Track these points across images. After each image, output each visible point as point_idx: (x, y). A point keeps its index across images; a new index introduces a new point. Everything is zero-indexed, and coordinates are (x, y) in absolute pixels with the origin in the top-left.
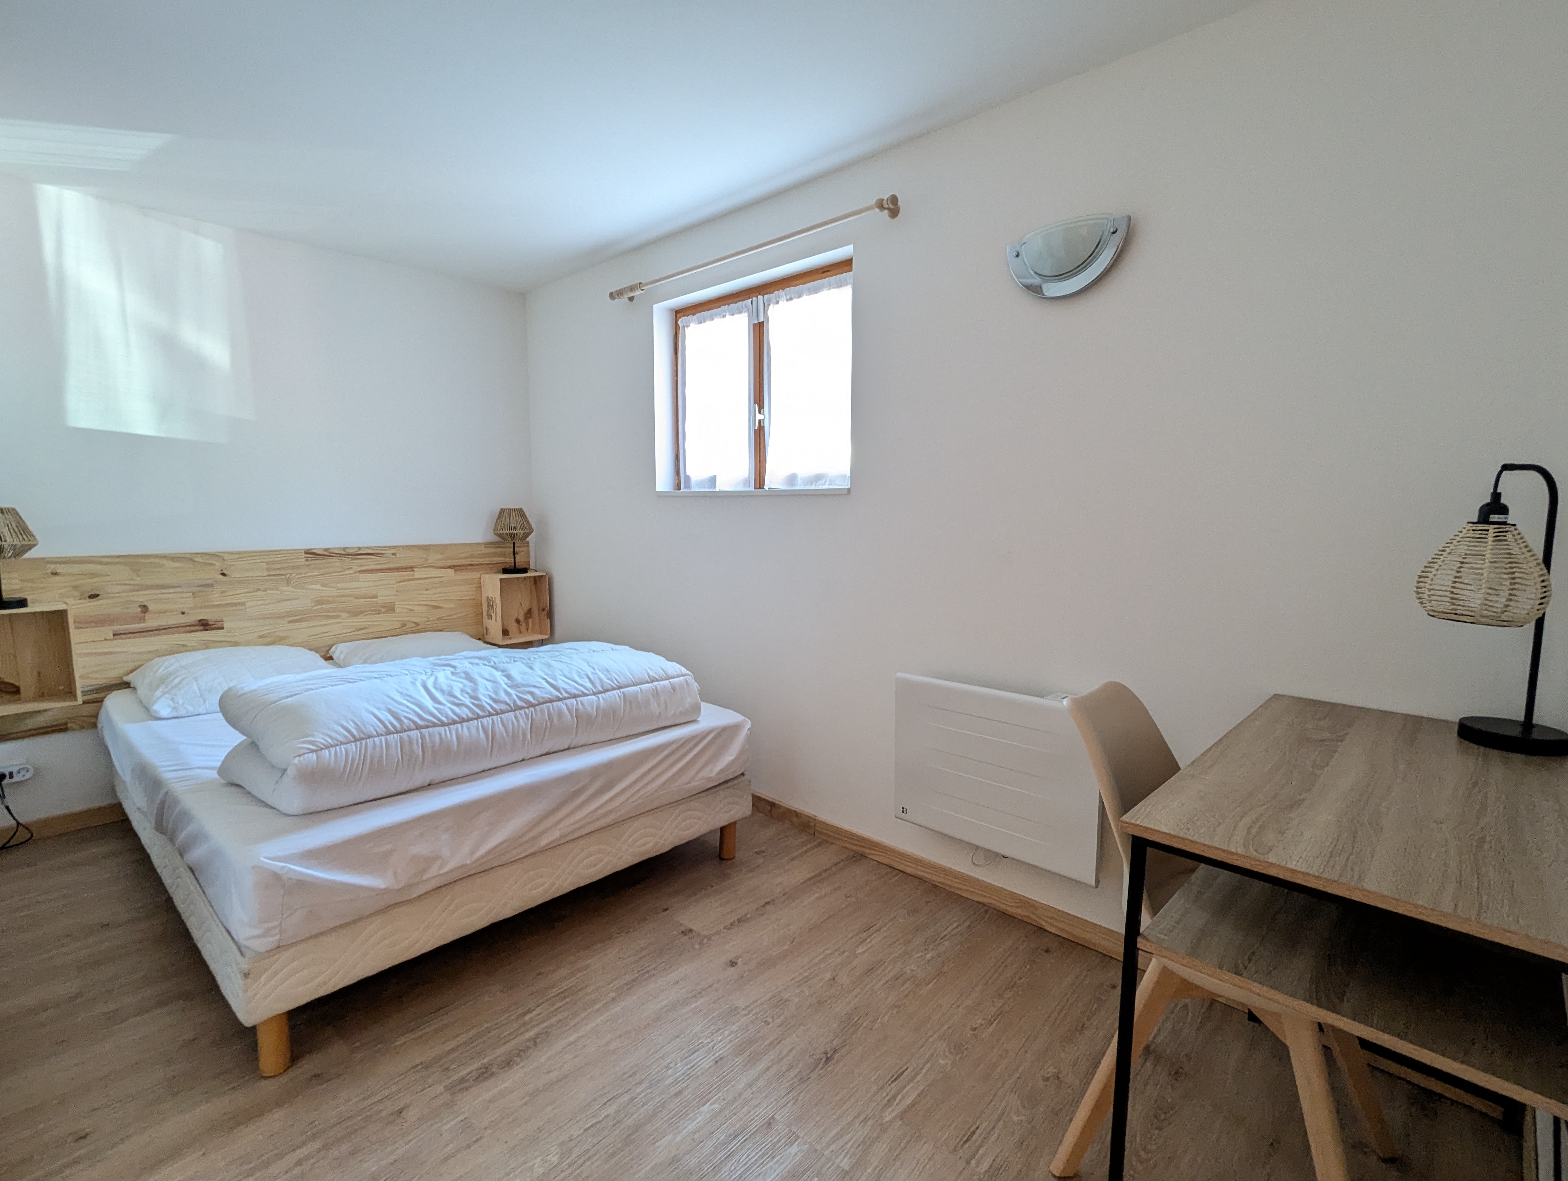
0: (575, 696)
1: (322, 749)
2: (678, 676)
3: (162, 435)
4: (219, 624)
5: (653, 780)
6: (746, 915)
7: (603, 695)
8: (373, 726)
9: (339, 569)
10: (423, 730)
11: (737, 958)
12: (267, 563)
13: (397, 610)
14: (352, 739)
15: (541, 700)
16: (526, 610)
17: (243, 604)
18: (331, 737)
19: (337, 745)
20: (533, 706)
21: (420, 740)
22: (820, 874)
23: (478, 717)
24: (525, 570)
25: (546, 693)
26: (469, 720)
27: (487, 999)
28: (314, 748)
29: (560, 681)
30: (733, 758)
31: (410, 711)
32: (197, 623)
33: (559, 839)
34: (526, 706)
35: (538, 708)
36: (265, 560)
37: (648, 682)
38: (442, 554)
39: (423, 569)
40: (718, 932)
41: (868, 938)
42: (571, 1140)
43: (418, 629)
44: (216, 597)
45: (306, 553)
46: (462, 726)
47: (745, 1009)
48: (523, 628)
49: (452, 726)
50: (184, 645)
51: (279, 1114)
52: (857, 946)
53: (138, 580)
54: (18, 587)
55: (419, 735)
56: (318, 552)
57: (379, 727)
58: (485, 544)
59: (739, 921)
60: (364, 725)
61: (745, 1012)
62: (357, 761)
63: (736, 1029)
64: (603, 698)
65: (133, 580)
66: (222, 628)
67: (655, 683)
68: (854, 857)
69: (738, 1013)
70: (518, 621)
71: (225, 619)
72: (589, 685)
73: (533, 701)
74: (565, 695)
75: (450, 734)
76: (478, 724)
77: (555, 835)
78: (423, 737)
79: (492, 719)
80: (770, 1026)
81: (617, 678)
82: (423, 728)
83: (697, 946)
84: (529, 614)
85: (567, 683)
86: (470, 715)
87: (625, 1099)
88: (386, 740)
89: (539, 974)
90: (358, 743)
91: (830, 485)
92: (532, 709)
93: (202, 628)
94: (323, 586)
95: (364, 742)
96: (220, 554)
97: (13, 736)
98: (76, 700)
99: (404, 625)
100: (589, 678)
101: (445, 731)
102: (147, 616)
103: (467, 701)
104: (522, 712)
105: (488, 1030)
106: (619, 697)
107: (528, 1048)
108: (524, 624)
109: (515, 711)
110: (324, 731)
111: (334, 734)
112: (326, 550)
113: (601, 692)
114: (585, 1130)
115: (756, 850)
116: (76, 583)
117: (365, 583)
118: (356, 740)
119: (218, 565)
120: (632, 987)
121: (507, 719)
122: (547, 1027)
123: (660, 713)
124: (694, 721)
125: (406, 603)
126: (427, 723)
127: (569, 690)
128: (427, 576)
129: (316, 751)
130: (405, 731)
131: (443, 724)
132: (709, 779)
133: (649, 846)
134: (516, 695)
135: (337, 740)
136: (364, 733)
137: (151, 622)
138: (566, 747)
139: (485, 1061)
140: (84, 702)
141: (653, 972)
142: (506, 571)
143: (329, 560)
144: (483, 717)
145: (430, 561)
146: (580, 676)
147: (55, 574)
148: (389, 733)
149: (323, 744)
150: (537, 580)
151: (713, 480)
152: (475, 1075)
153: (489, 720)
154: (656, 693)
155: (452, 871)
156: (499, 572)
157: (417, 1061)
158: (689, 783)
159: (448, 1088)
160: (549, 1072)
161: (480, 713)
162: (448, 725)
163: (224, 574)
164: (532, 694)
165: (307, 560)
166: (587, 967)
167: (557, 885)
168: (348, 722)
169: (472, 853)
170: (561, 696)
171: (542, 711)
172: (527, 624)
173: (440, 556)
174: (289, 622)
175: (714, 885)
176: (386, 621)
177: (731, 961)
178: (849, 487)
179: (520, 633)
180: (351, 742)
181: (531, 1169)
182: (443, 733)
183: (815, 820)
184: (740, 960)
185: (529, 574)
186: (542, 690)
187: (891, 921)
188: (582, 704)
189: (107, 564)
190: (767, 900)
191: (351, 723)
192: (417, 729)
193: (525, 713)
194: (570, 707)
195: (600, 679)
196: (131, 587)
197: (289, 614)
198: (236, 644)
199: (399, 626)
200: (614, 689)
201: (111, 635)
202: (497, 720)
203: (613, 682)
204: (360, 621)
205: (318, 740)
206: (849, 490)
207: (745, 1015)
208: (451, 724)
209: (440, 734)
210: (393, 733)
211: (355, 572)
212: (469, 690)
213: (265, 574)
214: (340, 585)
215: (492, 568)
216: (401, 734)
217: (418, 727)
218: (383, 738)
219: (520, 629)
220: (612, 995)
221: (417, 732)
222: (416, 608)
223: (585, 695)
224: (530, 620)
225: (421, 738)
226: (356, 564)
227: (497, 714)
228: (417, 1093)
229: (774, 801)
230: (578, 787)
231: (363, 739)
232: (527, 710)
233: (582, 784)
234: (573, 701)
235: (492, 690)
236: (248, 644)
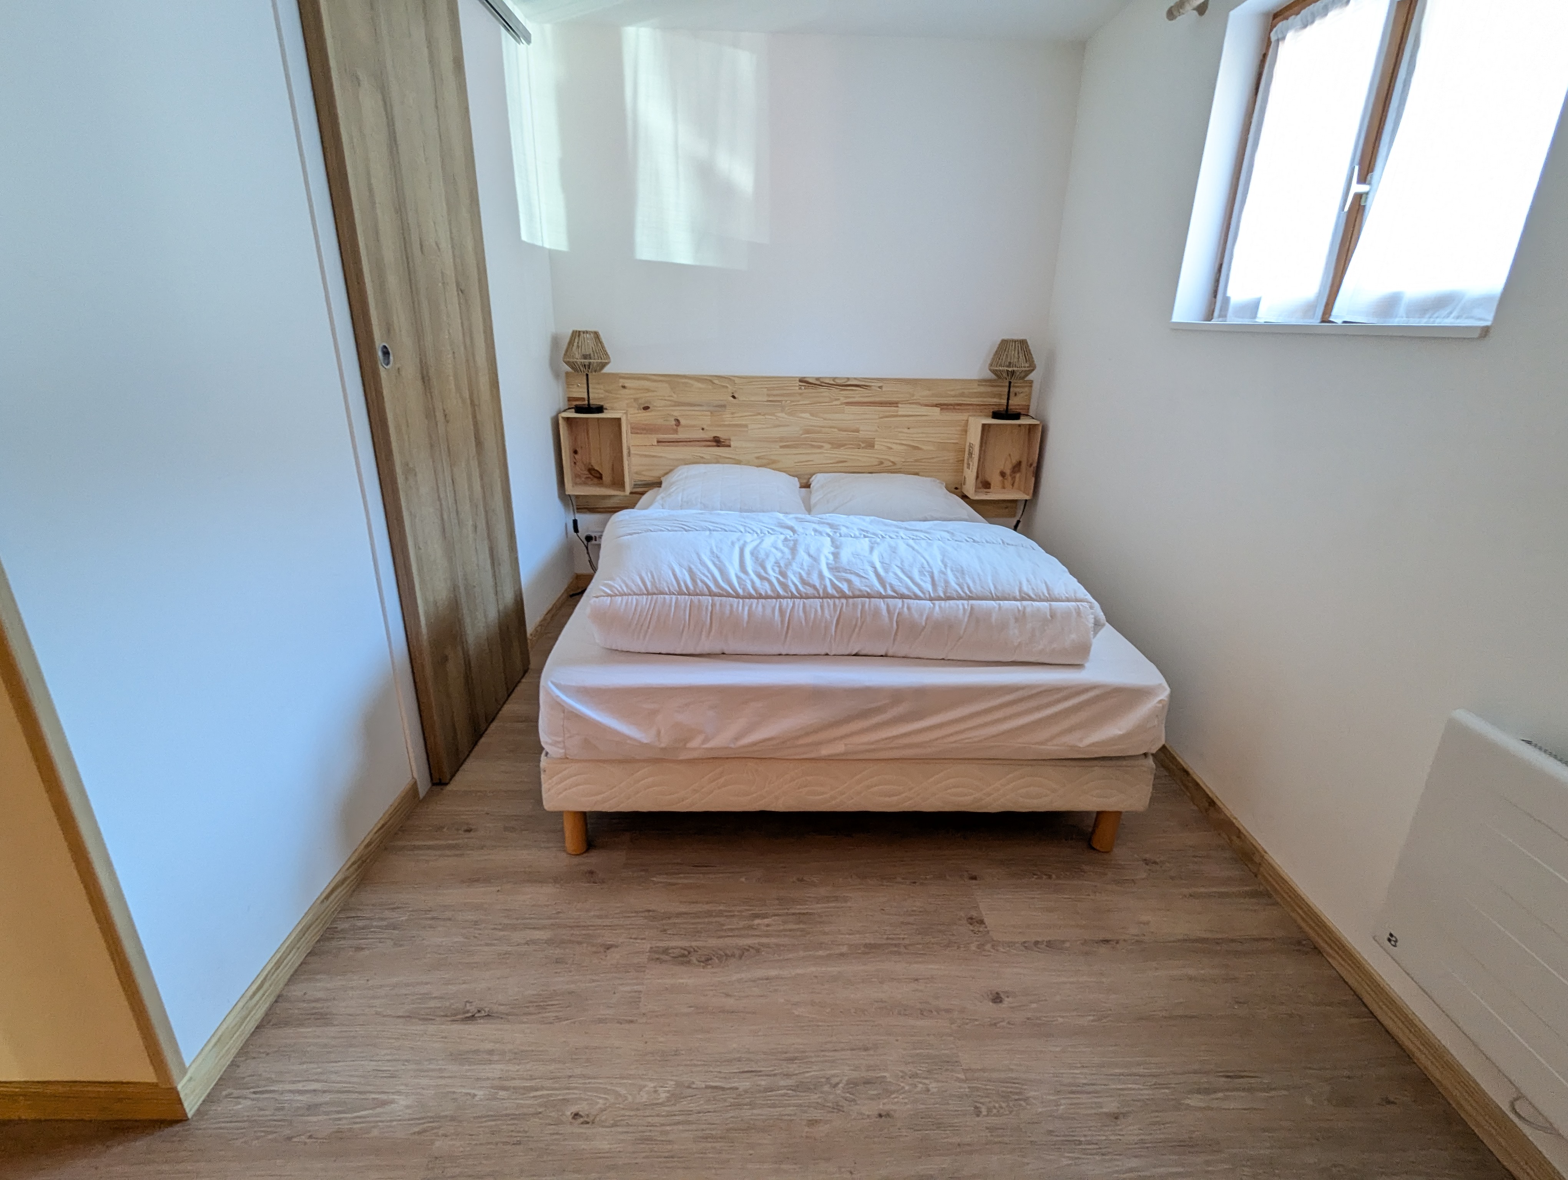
0: (902, 597)
1: (616, 595)
2: (1068, 600)
3: (698, 263)
4: (727, 443)
5: (985, 725)
6: (1063, 942)
7: (943, 603)
8: (667, 583)
9: (827, 400)
10: (716, 598)
11: (1008, 994)
12: (769, 389)
13: (876, 447)
14: (645, 592)
15: (857, 593)
16: (1014, 461)
17: (746, 426)
18: (627, 586)
19: (630, 595)
20: (846, 597)
21: (710, 608)
22: (1217, 942)
23: (778, 597)
24: (1017, 416)
25: (866, 586)
26: (767, 597)
27: (743, 880)
28: (609, 592)
29: (891, 574)
30: (1121, 733)
31: (709, 575)
32: (712, 439)
33: (843, 754)
34: (837, 595)
35: (851, 600)
36: (767, 386)
37: (1015, 599)
38: (929, 390)
39: (908, 405)
40: (1011, 944)
41: (1222, 1091)
42: (689, 1087)
43: (894, 469)
44: (727, 417)
45: (801, 381)
46: (758, 603)
47: (965, 1071)
48: (1008, 483)
49: (747, 600)
50: (702, 458)
51: (549, 890)
52: (1191, 1092)
53: (675, 397)
54: (602, 396)
55: (711, 601)
56: (811, 381)
57: (673, 585)
58: (979, 381)
59: (1049, 944)
60: (659, 580)
61: (962, 1076)
62: (645, 614)
63: (935, 1090)
64: (940, 607)
65: (671, 396)
66: (729, 446)
67: (1025, 603)
68: (1299, 943)
69: (952, 1071)
70: (1003, 474)
71: (732, 438)
72: (928, 587)
73: (847, 592)
74: (890, 593)
75: (742, 608)
76: (776, 604)
77: (839, 748)
78: (713, 605)
79: (794, 603)
80: (978, 1119)
81: (971, 585)
82: (715, 595)
83: (973, 947)
84: (1017, 468)
85: (900, 579)
86: (770, 592)
87: (763, 1083)
88: (677, 599)
89: (802, 880)
90: (650, 597)
91: (1458, 317)
92: (844, 601)
93: (714, 444)
94: (812, 415)
95: (655, 597)
96: (733, 378)
97: (599, 510)
98: (624, 491)
99: (882, 463)
100: (932, 578)
101: (738, 603)
102: (679, 428)
103: (773, 575)
104: (831, 601)
105: (720, 913)
106: (964, 609)
107: (733, 955)
108: (1010, 478)
109: (822, 598)
110: (626, 579)
111: (630, 583)
112: (818, 379)
113: (940, 599)
114: (707, 1087)
115: (1147, 856)
116: (638, 396)
117: (850, 416)
118: (648, 594)
119: (731, 388)
120: (868, 953)
121: (810, 606)
122: (762, 945)
123: (1020, 644)
124: (1079, 666)
125: (886, 440)
126: (721, 592)
127: (897, 588)
128: (911, 413)
129: (611, 596)
130: (697, 595)
131: (738, 596)
132: (1073, 748)
133: (969, 799)
134: (831, 580)
135: (632, 590)
136: (657, 589)
137: (681, 435)
138: (883, 654)
139: (694, 944)
140: (631, 493)
141: (902, 950)
142: (996, 415)
143: (822, 389)
144: (784, 598)
145: (915, 398)
146: (921, 573)
147: (624, 387)
148: (681, 593)
149: (618, 590)
150: (1031, 428)
151: (1254, 307)
152: (677, 952)
153: (790, 602)
154: (1021, 617)
155: (712, 749)
156: (987, 416)
157: (652, 907)
158: (1041, 743)
159: (652, 950)
160: (728, 995)
161: (782, 592)
162: (743, 598)
163: (734, 397)
164: (849, 582)
165: (800, 389)
166: (846, 899)
167: (838, 800)
168: (647, 573)
169: (737, 739)
170: (884, 593)
171: (855, 605)
172: (1014, 478)
173: (927, 393)
174: (781, 447)
175: (1054, 876)
176: (864, 457)
177: (997, 993)
178: (1489, 323)
179: (1004, 488)
180: (644, 594)
181: (641, 1088)
182: (735, 606)
183: (1262, 857)
184: (1010, 999)
185: (1023, 421)
186: (863, 580)
187: (1287, 1088)
188: (909, 608)
189: (655, 381)
190: (1109, 937)
191: (649, 575)
192: (710, 595)
193: (834, 604)
194: (892, 608)
195: (947, 582)
196: (669, 403)
197: (782, 439)
198: (739, 462)
199: (876, 463)
200: (960, 598)
201: (655, 441)
202: (799, 604)
203: (962, 588)
204: (842, 454)
205: (616, 586)
206: (1485, 332)
207: (958, 1080)
208: (746, 598)
209: (731, 606)
210: (685, 594)
211: (842, 404)
212: (782, 565)
213: (766, 399)
214: (826, 416)
215: (979, 408)
216: (693, 597)
217: (711, 594)
218: (674, 597)
219: (1003, 483)
220: (844, 949)
221: (710, 598)
222: (894, 446)
223: (917, 598)
224: (1018, 475)
225: (712, 606)
226: (843, 395)
227: (801, 597)
228: (631, 938)
229: (1215, 799)
230: (873, 705)
231: (655, 594)
232: (837, 601)
233: (879, 704)
234: (899, 602)
235: (806, 568)
236: (748, 463)
